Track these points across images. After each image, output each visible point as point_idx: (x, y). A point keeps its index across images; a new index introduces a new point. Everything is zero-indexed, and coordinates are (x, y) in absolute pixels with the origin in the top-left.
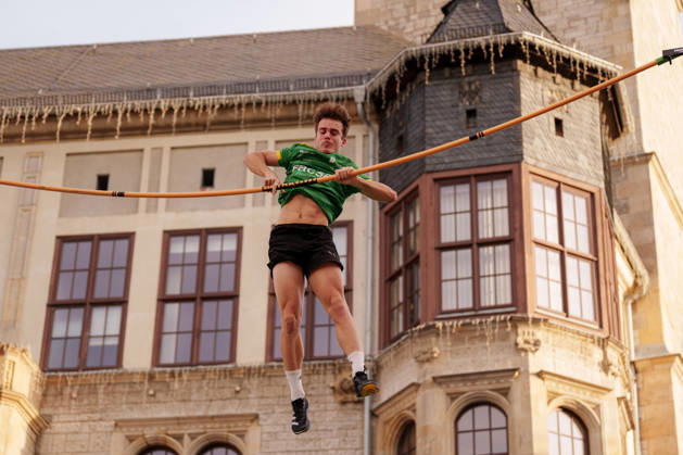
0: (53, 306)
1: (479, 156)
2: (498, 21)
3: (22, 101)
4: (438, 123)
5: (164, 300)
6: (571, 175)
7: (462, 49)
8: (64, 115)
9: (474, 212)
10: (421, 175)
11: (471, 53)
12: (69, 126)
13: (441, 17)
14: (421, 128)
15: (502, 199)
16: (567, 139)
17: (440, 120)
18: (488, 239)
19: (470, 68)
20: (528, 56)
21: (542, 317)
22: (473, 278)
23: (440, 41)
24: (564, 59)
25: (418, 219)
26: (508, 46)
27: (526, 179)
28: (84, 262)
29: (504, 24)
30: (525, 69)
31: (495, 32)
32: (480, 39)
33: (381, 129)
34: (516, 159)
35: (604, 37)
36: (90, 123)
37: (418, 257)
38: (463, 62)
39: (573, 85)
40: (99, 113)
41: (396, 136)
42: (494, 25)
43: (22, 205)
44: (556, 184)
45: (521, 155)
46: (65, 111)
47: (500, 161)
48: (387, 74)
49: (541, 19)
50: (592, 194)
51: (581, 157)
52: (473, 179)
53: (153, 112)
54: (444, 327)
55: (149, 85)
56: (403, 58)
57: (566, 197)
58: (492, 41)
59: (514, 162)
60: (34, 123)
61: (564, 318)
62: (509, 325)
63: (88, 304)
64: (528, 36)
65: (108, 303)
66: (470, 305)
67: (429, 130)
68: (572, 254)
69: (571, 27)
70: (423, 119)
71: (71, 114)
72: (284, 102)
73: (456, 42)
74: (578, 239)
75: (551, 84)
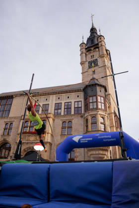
0: (55, 109)
5: (65, 109)
9: (93, 99)
10: (88, 96)
11: (92, 85)
16: (101, 92)
18: (94, 102)
21: (99, 109)
22: (93, 105)
23: (89, 84)
25: (88, 100)
28: (57, 106)
30: (97, 86)
31: (94, 83)
33: (84, 92)
36: (58, 93)
37: (88, 104)
45: (97, 94)
48: (84, 87)
50: (104, 97)
51: (103, 94)
52: (93, 96)
54: (90, 110)
56: (86, 85)
57: (101, 98)
60: (53, 93)
62: (96, 110)
64: (97, 83)
65: (60, 109)
66: (93, 108)
67: (88, 92)
68: (102, 103)
72: (75, 90)
74: (103, 101)
75: (100, 87)
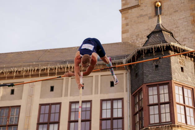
0: (39, 124)
1: (160, 79)
2: (163, 39)
3: (29, 66)
4: (147, 69)
5: (70, 122)
6: (186, 83)
7: (153, 48)
8: (41, 69)
9: (158, 94)
10: (143, 84)
11: (156, 49)
12: (43, 72)
13: (147, 39)
14: (142, 71)
15: (166, 91)
16: (185, 73)
17: (148, 68)
18: (163, 102)
19: (156, 53)
20: (173, 49)
21: (180, 125)
22: (159, 114)
23: (147, 46)
24: (183, 50)
25: (142, 97)
26: (167, 47)
27: (173, 85)
28: (47, 111)
29: (165, 41)
30: (172, 53)
31: (163, 43)
32: (159, 45)
33: (131, 71)
34: (170, 79)
35: (194, 43)
36: (48, 71)
37: (143, 108)
38: (154, 51)
39: (186, 57)
40: (51, 69)
41: (135, 73)
42: (162, 41)
43: (30, 95)
44: (182, 86)
45: (172, 78)
46: (41, 68)
47: (166, 80)
48: (132, 56)
49: (176, 39)
50: (193, 89)
51: (189, 78)
52: (158, 85)
53: (66, 68)
54: (151, 128)
55: (64, 60)
56: (136, 51)
57: (185, 90)
58: (162, 45)
59: (170, 80)
60: (33, 72)
61: (186, 125)
62: (170, 127)
63: (49, 123)
64: (172, 44)
65: (54, 123)
66: (158, 122)
67: (145, 71)
68: (187, 106)
69: (184, 41)
70: (143, 68)
71: (43, 69)
72: (103, 64)
73: (152, 46)
74: (189, 102)
75: (179, 57)
